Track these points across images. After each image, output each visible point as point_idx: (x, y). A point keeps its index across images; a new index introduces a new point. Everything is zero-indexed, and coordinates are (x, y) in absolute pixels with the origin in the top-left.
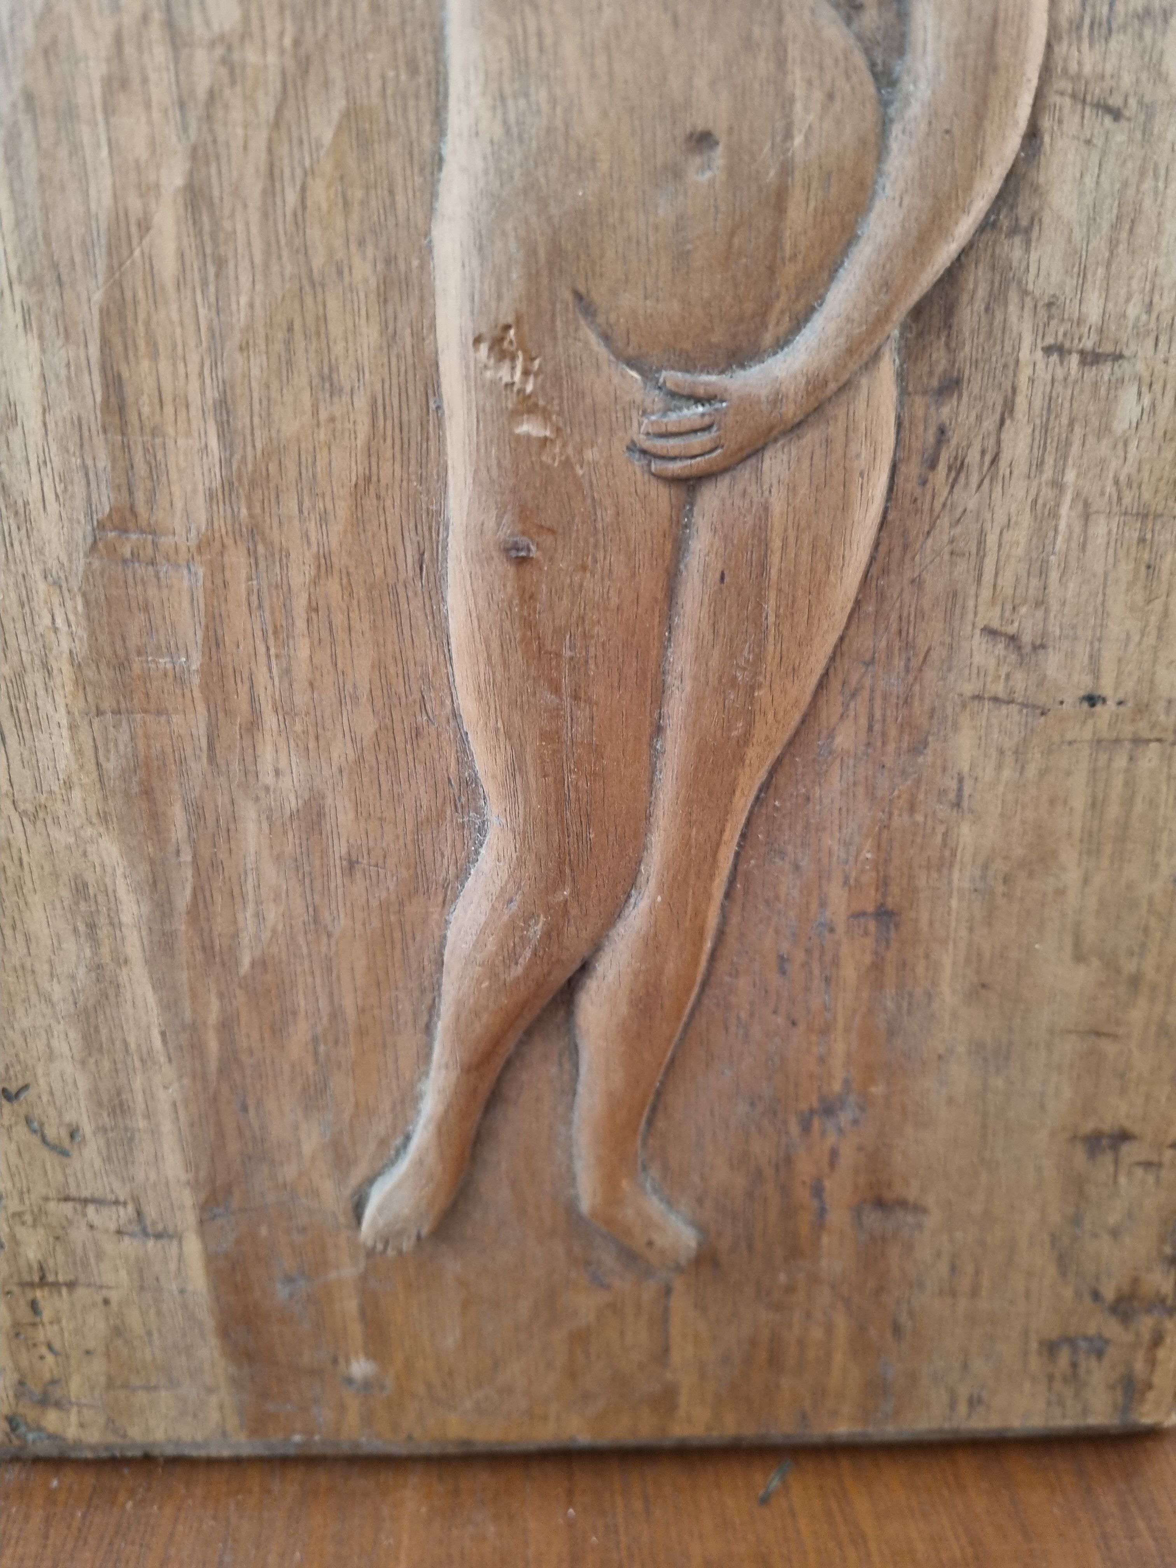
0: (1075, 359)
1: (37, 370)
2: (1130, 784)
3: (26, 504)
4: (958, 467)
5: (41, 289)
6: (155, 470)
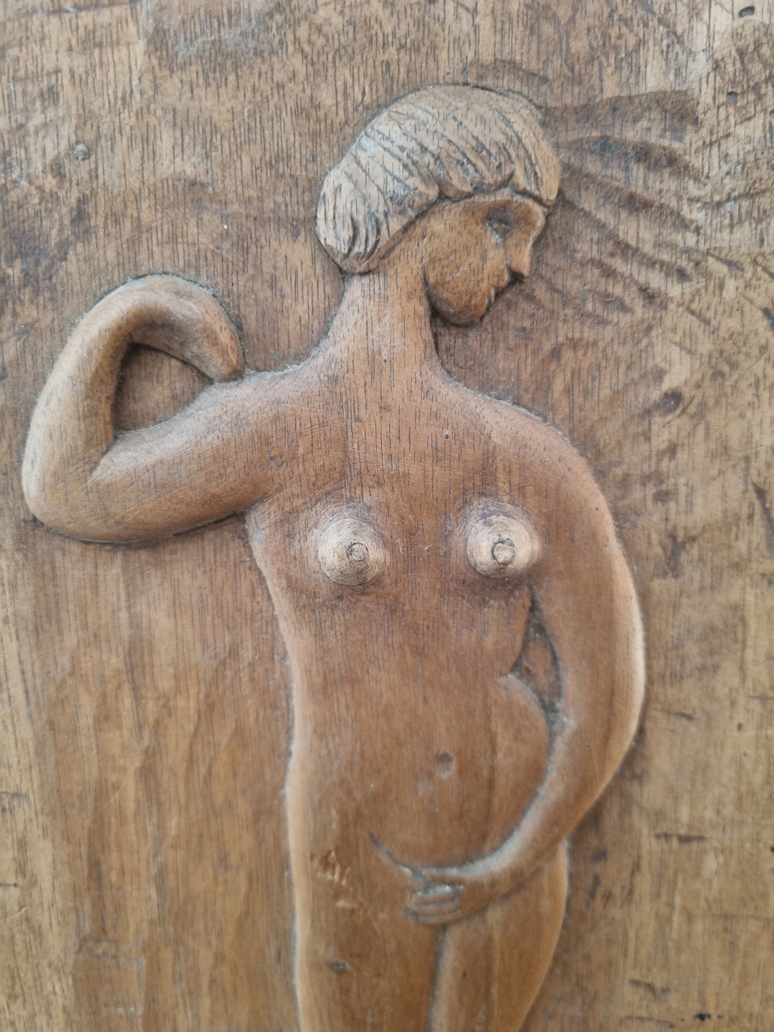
0: (675, 842)
1: (50, 858)
3: (40, 927)
4: (608, 896)
5: (54, 817)
6: (119, 908)
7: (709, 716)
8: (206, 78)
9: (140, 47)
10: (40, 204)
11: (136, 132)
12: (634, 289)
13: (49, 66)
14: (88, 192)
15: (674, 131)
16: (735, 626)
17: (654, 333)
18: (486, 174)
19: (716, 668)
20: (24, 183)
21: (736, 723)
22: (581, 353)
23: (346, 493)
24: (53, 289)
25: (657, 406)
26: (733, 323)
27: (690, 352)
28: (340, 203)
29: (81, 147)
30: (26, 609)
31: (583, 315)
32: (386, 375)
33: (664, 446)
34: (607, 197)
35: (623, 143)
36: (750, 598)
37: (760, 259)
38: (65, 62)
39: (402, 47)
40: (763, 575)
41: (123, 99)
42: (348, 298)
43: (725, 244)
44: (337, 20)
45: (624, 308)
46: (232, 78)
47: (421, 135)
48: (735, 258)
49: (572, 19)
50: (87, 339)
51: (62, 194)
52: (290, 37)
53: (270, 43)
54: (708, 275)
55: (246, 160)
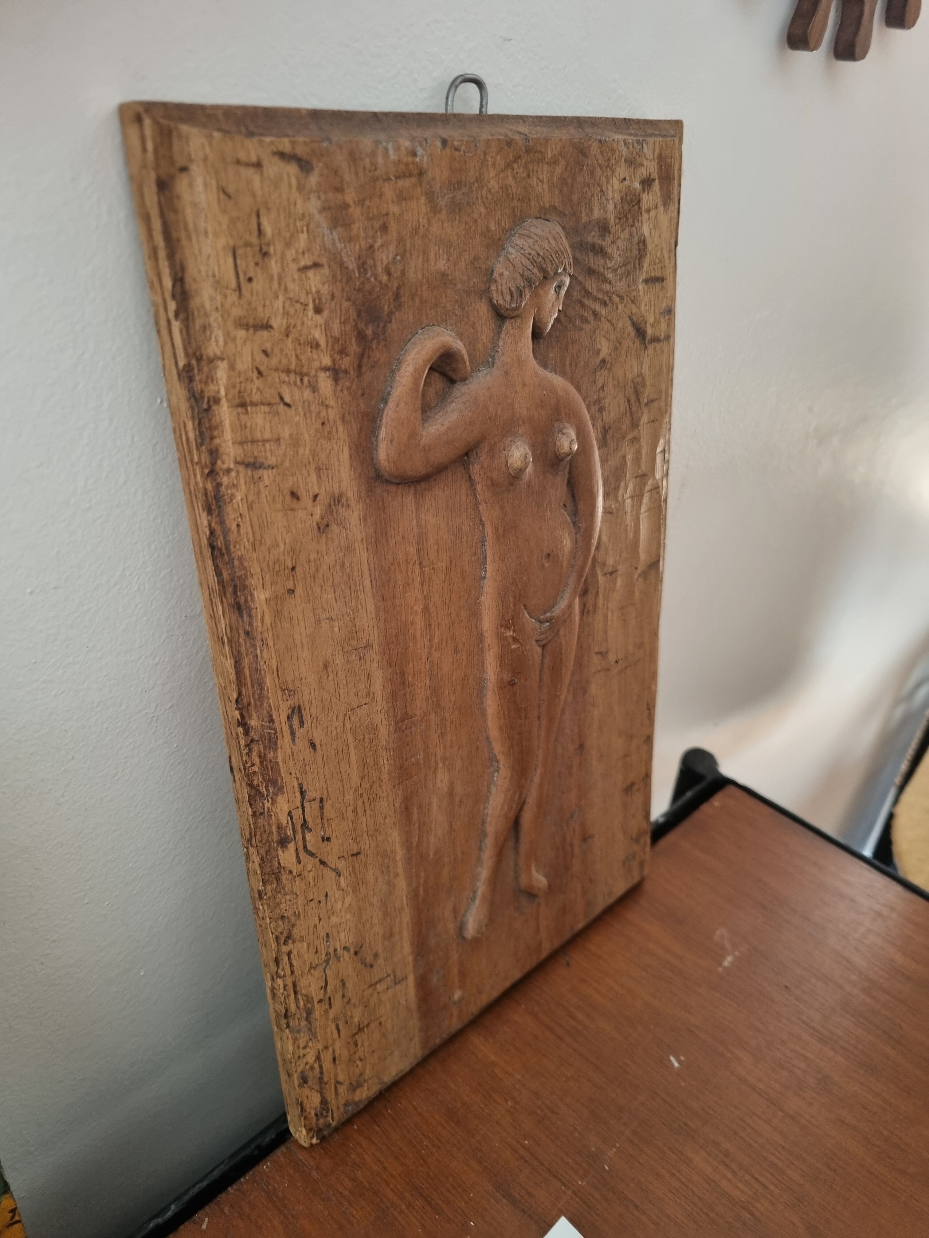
1: (381, 680)
2: (625, 681)
3: (377, 725)
5: (384, 654)
6: (412, 698)
7: (617, 511)
8: (448, 217)
9: (423, 201)
10: (380, 291)
11: (421, 248)
12: (591, 312)
13: (384, 212)
14: (401, 283)
15: (602, 236)
16: (623, 465)
17: (597, 332)
18: (559, 265)
20: (372, 279)
21: (625, 511)
24: (385, 340)
25: (598, 366)
26: (620, 324)
27: (608, 340)
28: (504, 282)
29: (399, 258)
30: (371, 530)
33: (600, 386)
35: (587, 243)
37: (628, 294)
38: (391, 208)
39: (519, 199)
40: (631, 439)
41: (416, 230)
42: (505, 330)
43: (618, 288)
44: (496, 186)
45: (587, 321)
46: (458, 217)
47: (537, 248)
48: (621, 294)
49: (573, 185)
51: (390, 284)
52: (480, 195)
53: (473, 198)
54: (613, 303)
55: (463, 260)
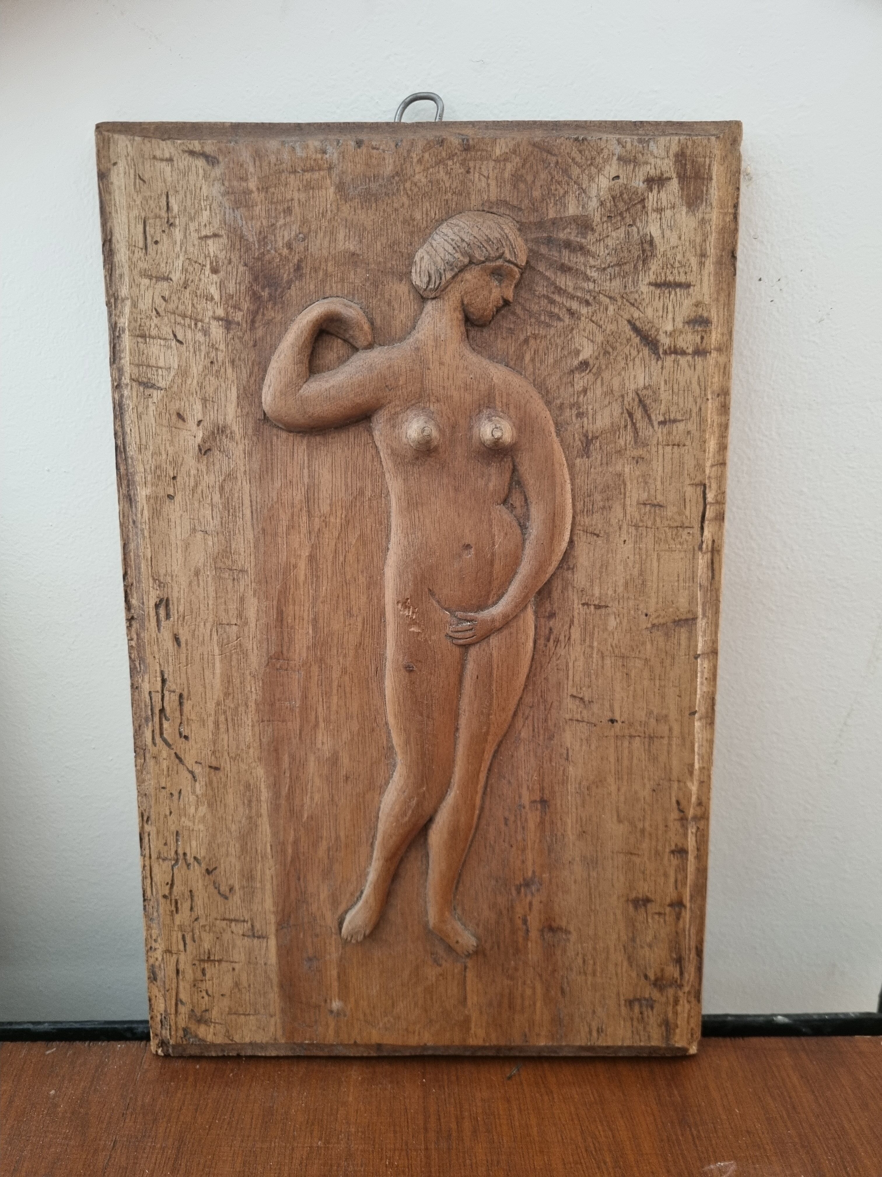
0: (592, 607)
1: (256, 608)
2: (630, 752)
3: (247, 650)
4: (557, 641)
5: (261, 584)
6: (291, 640)
7: (608, 534)
8: (362, 205)
9: (332, 190)
10: (279, 262)
11: (328, 230)
12: (564, 310)
13: (289, 197)
14: (303, 257)
15: (582, 234)
16: (619, 485)
17: (574, 332)
18: (491, 252)
19: (610, 508)
20: (273, 252)
21: (623, 539)
22: (538, 341)
23: (422, 405)
24: (283, 303)
25: (577, 368)
26: (613, 327)
27: (592, 341)
28: (423, 265)
29: (301, 236)
30: (256, 466)
31: (540, 323)
32: (443, 347)
33: (581, 389)
34: (551, 265)
35: (558, 240)
36: (627, 470)
37: (625, 296)
38: (296, 195)
39: (454, 193)
40: (633, 458)
41: (323, 214)
42: (425, 310)
43: (608, 288)
44: (424, 180)
45: (559, 319)
46: (374, 205)
47: (462, 234)
48: (613, 295)
49: (534, 182)
50: (301, 325)
51: (290, 257)
52: (402, 188)
53: (392, 190)
54: (600, 303)
55: (379, 244)
